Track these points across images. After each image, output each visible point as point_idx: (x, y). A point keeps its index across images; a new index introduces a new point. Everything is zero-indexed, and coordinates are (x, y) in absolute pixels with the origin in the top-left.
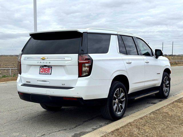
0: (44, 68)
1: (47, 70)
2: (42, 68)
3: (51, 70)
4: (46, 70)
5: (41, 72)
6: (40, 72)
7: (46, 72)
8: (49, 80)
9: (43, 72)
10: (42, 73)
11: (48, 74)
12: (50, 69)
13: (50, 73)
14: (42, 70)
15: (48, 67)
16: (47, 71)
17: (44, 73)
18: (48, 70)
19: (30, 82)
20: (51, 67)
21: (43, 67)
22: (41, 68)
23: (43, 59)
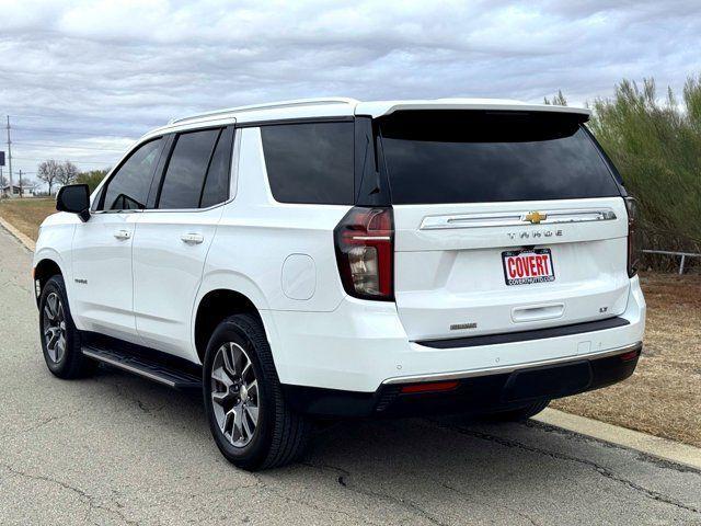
0: (521, 256)
1: (534, 262)
2: (514, 258)
3: (548, 261)
4: (533, 266)
5: (513, 276)
6: (509, 277)
7: (534, 274)
8: (562, 300)
9: (521, 276)
10: (517, 277)
11: (545, 279)
12: (545, 258)
13: (550, 273)
14: (514, 267)
15: (538, 252)
16: (535, 270)
17: (525, 276)
18: (539, 265)
19: (474, 326)
20: (549, 252)
21: (517, 253)
22: (507, 259)
23: (536, 220)
